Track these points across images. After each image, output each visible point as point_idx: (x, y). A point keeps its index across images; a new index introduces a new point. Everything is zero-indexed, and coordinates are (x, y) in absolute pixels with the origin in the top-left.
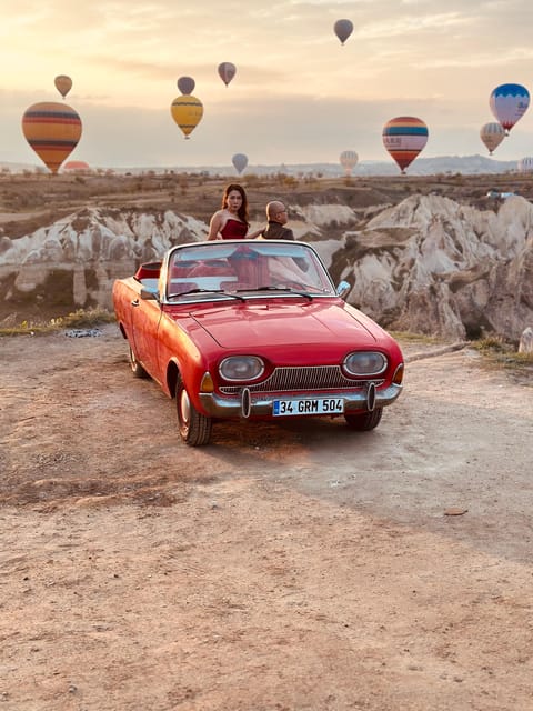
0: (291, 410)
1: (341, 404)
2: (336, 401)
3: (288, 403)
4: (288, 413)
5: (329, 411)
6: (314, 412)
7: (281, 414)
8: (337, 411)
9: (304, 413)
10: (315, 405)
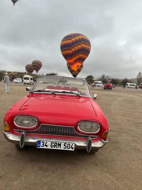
0: (47, 146)
1: (73, 146)
2: (71, 144)
3: (45, 142)
4: (45, 147)
5: (66, 149)
6: (59, 149)
7: (41, 147)
8: (71, 149)
9: (53, 148)
10: (60, 145)
